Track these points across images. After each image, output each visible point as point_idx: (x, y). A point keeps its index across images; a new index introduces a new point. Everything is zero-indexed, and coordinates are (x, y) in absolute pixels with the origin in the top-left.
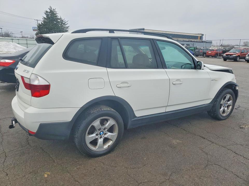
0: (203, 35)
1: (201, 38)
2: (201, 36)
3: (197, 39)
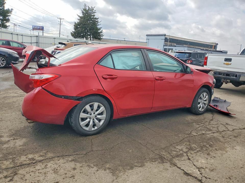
0: (217, 44)
2: (215, 45)
3: (212, 48)
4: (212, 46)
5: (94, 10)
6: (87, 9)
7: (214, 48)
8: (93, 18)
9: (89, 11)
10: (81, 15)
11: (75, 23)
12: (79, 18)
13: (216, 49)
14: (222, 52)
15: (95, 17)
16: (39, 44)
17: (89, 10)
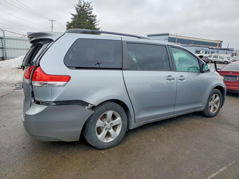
0: (222, 42)
1: (220, 45)
2: (219, 42)
3: (216, 46)
4: (217, 44)
5: (90, 7)
6: (82, 4)
7: (219, 46)
8: (89, 16)
9: (85, 8)
10: (75, 13)
11: (68, 22)
12: (73, 17)
13: (221, 47)
14: (229, 50)
15: (91, 15)
16: (6, 50)
17: (84, 6)
